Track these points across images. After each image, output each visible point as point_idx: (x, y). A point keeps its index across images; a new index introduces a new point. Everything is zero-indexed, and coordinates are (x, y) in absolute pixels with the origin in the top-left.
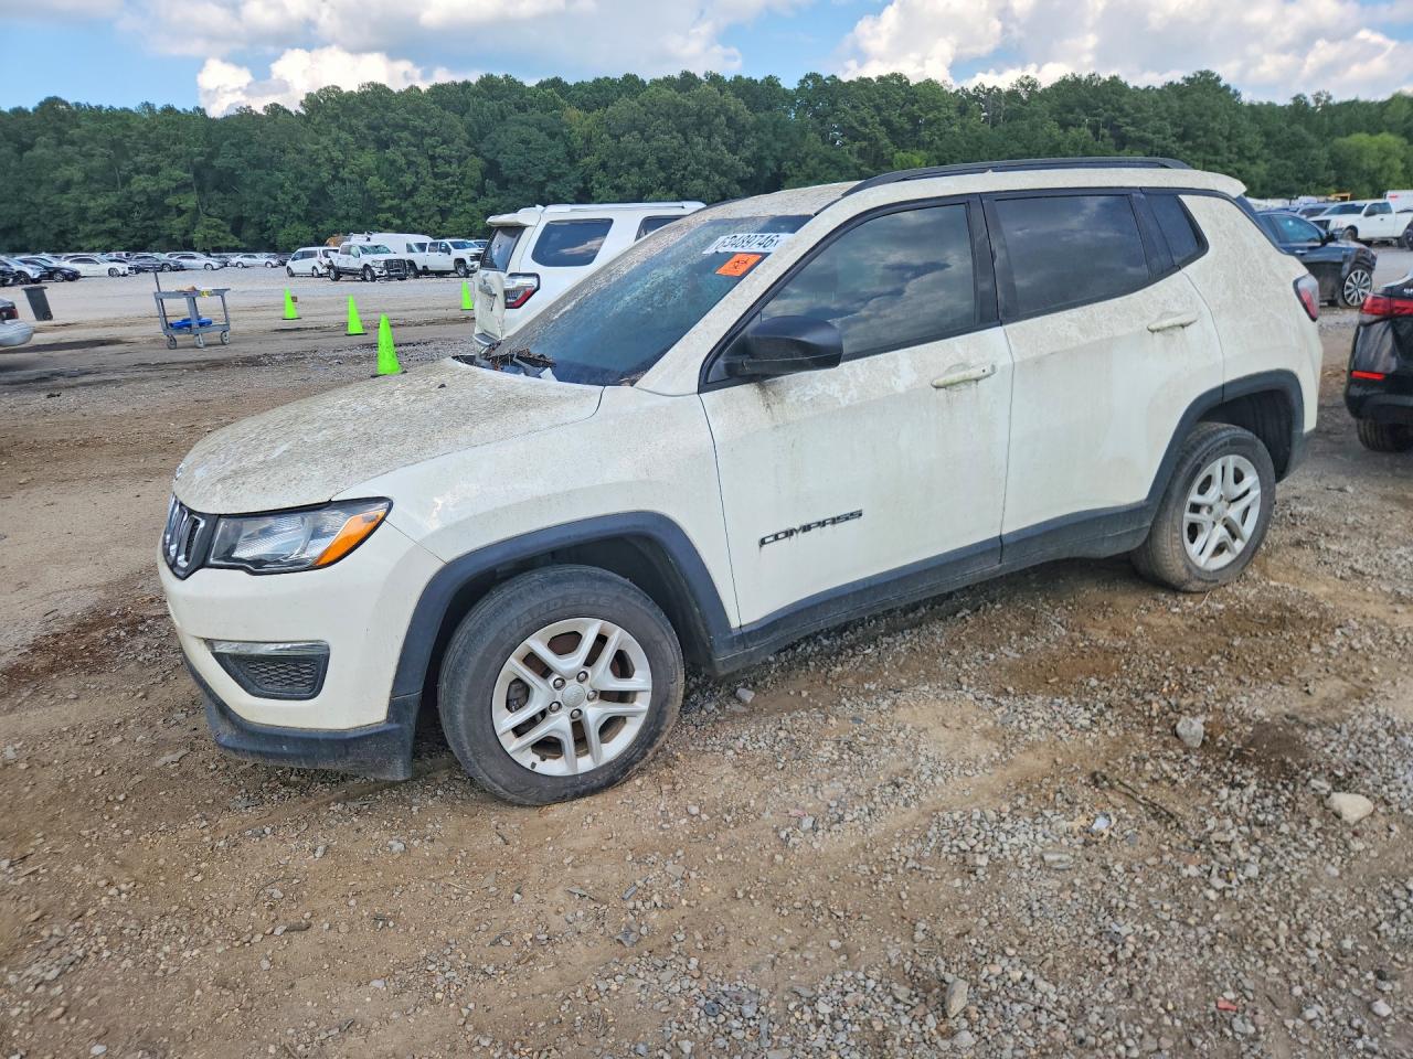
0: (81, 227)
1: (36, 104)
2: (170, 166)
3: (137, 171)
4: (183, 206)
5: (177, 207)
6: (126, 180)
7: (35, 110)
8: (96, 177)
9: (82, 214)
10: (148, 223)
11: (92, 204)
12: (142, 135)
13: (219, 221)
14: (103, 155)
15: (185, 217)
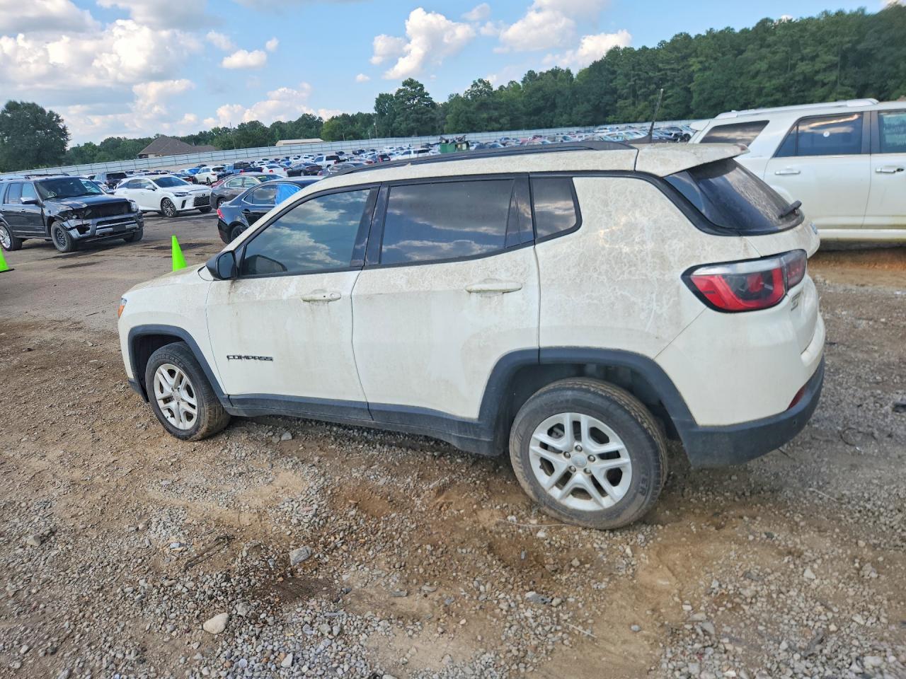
0: (757, 100)
1: (754, 25)
2: (826, 53)
3: (802, 59)
4: (826, 81)
5: (822, 81)
6: (794, 66)
7: (753, 28)
8: (775, 66)
9: (760, 90)
10: (801, 94)
11: (768, 85)
12: (813, 34)
13: (850, 89)
14: (783, 51)
15: (827, 88)
